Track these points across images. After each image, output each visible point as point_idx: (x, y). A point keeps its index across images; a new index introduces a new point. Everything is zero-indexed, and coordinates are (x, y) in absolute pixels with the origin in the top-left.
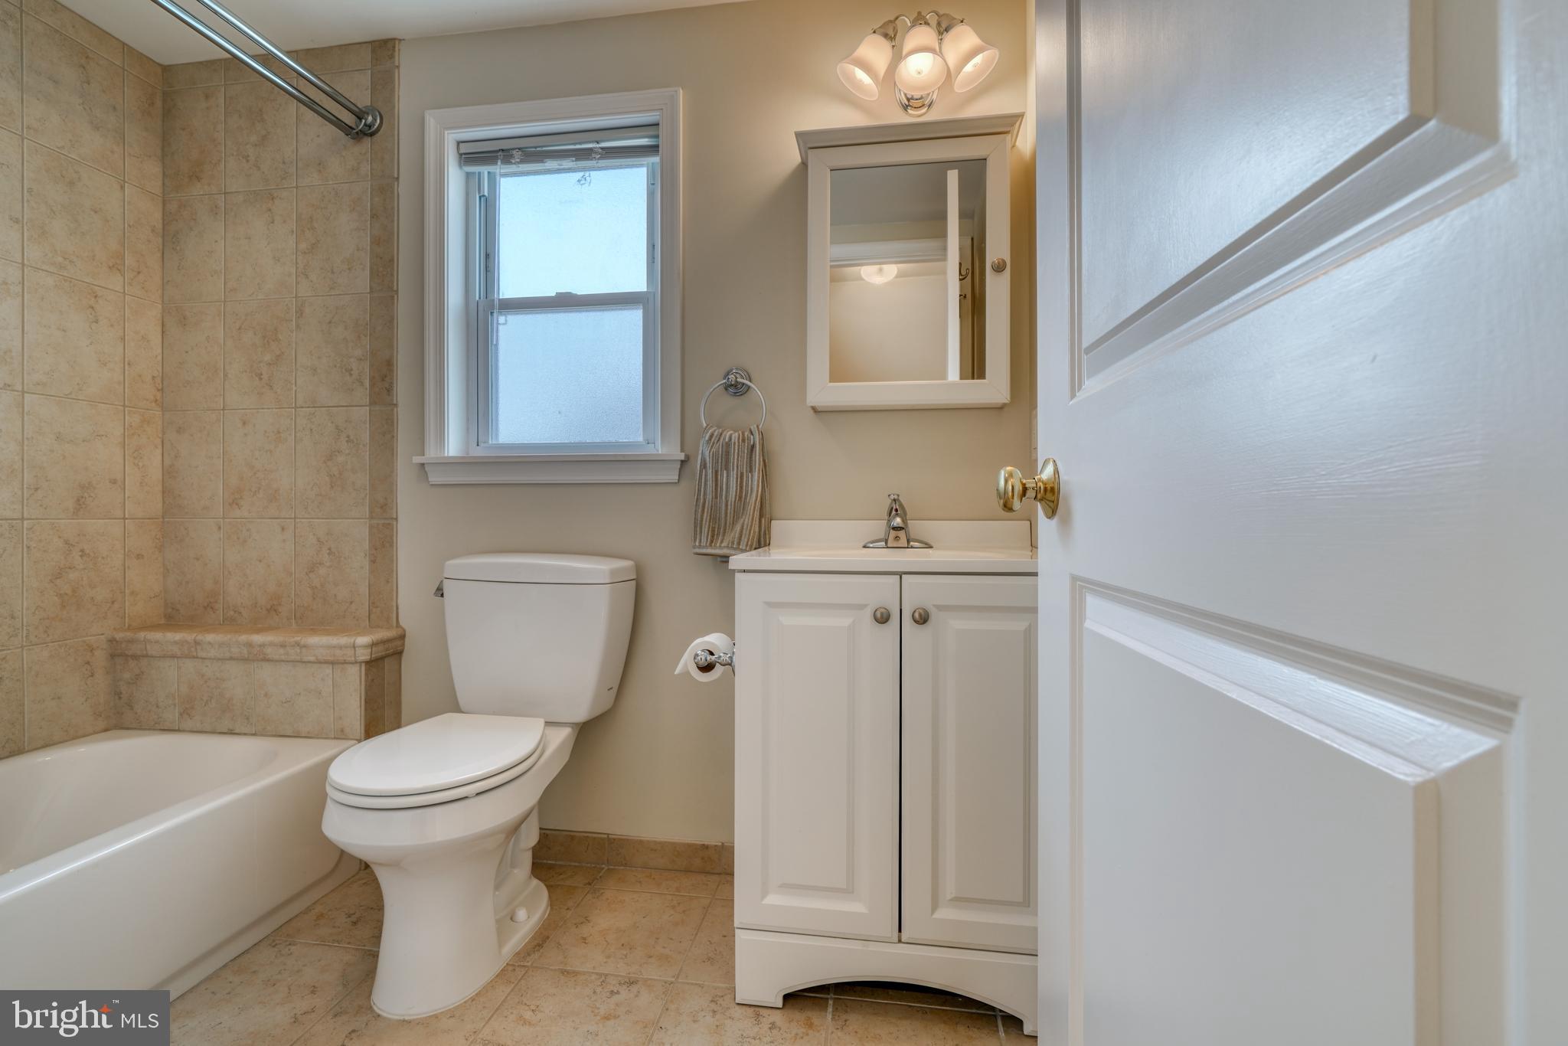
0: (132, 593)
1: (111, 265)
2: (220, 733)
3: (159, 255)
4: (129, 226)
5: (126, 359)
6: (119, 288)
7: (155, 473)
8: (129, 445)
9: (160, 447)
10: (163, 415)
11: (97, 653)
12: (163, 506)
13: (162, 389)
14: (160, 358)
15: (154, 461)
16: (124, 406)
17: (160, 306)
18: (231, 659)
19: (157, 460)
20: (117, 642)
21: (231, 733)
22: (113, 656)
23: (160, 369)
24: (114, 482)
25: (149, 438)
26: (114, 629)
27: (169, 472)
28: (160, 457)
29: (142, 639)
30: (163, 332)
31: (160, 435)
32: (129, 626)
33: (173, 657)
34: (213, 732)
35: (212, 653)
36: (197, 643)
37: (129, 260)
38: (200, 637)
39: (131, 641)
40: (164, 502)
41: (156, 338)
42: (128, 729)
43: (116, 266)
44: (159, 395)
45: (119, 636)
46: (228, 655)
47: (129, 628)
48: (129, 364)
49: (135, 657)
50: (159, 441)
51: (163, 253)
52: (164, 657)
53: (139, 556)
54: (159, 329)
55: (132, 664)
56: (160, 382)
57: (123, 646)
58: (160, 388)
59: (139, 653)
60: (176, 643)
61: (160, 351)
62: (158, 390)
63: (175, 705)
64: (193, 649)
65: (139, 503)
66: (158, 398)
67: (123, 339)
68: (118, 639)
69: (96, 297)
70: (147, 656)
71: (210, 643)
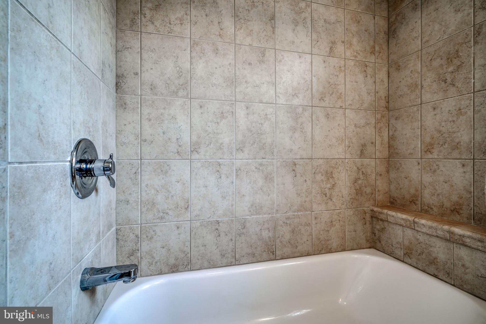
0: (378, 191)
1: (371, 52)
2: (428, 273)
3: (387, 43)
4: (377, 33)
5: (376, 91)
6: (373, 61)
7: (386, 139)
8: (377, 127)
9: (388, 127)
10: (389, 113)
11: (367, 215)
12: (389, 153)
13: (388, 102)
14: (387, 88)
15: (385, 134)
16: (375, 111)
17: (387, 65)
18: (437, 236)
19: (386, 134)
20: (374, 212)
21: (435, 276)
22: (372, 217)
23: (387, 93)
24: (372, 143)
25: (384, 124)
26: (373, 205)
27: (392, 138)
28: (388, 132)
29: (386, 213)
30: (388, 76)
31: (388, 122)
32: (377, 205)
33: (401, 225)
34: (424, 271)
35: (424, 230)
36: (414, 222)
37: (377, 48)
38: (416, 220)
39: (381, 213)
40: (389, 151)
41: (386, 80)
42: (378, 250)
43: (373, 53)
44: (387, 104)
45: (376, 209)
46: (435, 234)
47: (378, 206)
48: (377, 93)
49: (382, 220)
50: (387, 124)
51: (388, 42)
52: (396, 224)
53: (381, 175)
54: (387, 75)
55: (381, 223)
56: (387, 99)
57: (377, 214)
58: (387, 101)
59: (384, 219)
60: (403, 219)
61: (387, 85)
62: (387, 102)
63: (401, 248)
64: (413, 225)
65: (381, 152)
66: (387, 106)
67: (375, 82)
68: (375, 210)
69: (366, 66)
70: (387, 221)
71: (423, 224)
